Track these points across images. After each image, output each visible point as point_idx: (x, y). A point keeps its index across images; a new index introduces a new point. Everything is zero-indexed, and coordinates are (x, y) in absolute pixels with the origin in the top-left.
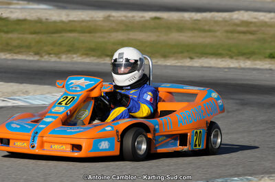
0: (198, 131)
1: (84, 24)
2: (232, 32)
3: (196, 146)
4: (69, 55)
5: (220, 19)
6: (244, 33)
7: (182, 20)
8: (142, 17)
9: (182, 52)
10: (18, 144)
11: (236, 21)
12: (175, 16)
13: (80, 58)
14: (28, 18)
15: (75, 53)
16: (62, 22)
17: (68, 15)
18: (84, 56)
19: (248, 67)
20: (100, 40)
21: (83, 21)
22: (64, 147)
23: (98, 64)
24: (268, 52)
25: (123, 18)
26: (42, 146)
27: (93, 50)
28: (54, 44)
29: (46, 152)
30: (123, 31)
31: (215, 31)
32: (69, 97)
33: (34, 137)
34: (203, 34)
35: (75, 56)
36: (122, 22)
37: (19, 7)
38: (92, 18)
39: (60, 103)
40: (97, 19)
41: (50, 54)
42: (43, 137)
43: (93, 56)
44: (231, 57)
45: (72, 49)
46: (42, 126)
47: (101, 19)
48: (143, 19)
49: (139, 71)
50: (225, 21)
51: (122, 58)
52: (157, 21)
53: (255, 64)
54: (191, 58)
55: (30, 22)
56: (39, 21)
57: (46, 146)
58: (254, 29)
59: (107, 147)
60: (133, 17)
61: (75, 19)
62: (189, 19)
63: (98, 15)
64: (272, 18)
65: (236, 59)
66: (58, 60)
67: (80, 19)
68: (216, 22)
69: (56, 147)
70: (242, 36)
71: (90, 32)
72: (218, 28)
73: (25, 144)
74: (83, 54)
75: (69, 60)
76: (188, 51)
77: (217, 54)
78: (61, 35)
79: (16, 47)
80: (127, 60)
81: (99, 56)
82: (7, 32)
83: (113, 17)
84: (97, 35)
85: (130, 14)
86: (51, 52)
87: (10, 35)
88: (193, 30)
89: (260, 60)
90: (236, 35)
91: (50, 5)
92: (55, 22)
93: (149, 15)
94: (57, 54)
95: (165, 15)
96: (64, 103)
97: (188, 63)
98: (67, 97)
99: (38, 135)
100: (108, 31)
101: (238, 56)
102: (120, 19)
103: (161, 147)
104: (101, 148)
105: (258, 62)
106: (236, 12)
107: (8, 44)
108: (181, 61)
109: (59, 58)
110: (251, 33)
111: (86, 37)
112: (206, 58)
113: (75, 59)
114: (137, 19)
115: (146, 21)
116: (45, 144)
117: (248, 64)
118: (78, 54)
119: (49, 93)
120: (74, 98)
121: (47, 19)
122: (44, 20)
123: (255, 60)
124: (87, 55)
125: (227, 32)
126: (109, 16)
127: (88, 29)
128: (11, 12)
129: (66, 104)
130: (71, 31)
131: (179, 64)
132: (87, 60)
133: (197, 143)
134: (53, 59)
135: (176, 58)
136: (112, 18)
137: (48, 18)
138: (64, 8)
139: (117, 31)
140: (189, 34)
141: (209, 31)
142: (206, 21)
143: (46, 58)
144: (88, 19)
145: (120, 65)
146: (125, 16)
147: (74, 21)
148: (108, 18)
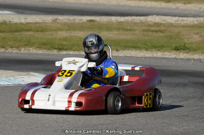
1: (38, 25)
2: (147, 31)
4: (27, 48)
5: (138, 21)
6: (156, 31)
7: (110, 22)
8: (81, 20)
11: (150, 23)
12: (104, 19)
13: (34, 50)
15: (31, 47)
16: (22, 24)
17: (26, 19)
18: (38, 49)
19: (159, 56)
20: (50, 37)
21: (37, 23)
23: (48, 55)
24: (174, 45)
25: (67, 21)
27: (44, 44)
28: (16, 40)
30: (66, 30)
31: (135, 30)
34: (126, 33)
35: (31, 49)
36: (65, 24)
38: (43, 20)
40: (48, 21)
41: (12, 47)
43: (45, 49)
44: (147, 50)
45: (29, 44)
47: (50, 21)
48: (81, 21)
50: (142, 23)
52: (92, 23)
53: (165, 55)
54: (117, 50)
56: (4, 23)
58: (163, 28)
60: (74, 20)
61: (31, 21)
62: (115, 21)
63: (48, 19)
64: (176, 21)
65: (151, 51)
66: (19, 52)
67: (35, 22)
68: (136, 24)
70: (154, 34)
71: (42, 31)
72: (136, 28)
74: (37, 47)
75: (26, 52)
76: (115, 45)
77: (136, 47)
81: (49, 49)
83: (59, 20)
84: (47, 33)
85: (72, 18)
86: (14, 46)
88: (119, 29)
89: (168, 51)
90: (150, 33)
91: (12, 11)
92: (16, 24)
93: (85, 18)
94: (18, 48)
95: (97, 18)
97: (115, 54)
100: (55, 30)
101: (152, 48)
102: (64, 21)
105: (166, 53)
106: (150, 16)
109: (20, 50)
110: (161, 31)
111: (39, 35)
112: (128, 50)
113: (31, 51)
114: (77, 21)
115: (84, 23)
117: (159, 54)
118: (33, 48)
119: (12, 76)
121: (10, 22)
122: (8, 22)
123: (164, 51)
124: (40, 48)
125: (143, 31)
126: (56, 19)
127: (41, 28)
130: (27, 30)
132: (40, 52)
134: (15, 51)
136: (58, 21)
137: (11, 20)
138: (23, 13)
139: (62, 30)
140: (116, 32)
141: (130, 30)
142: (128, 22)
143: (10, 50)
144: (40, 21)
146: (68, 20)
147: (30, 23)
148: (55, 21)
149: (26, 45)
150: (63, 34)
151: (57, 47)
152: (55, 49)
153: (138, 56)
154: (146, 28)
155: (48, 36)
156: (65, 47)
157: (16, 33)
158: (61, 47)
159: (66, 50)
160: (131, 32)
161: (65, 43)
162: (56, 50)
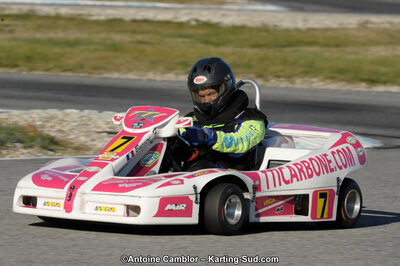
1: (329, 33)
4: (306, 79)
14: (249, 24)
15: (315, 77)
16: (298, 30)
17: (306, 21)
18: (328, 81)
20: (352, 57)
21: (327, 29)
23: (348, 93)
25: (387, 26)
30: (387, 44)
35: (314, 80)
36: (385, 31)
37: (236, 7)
38: (340, 24)
40: (349, 27)
41: (279, 77)
45: (311, 70)
47: (355, 26)
56: (264, 29)
61: (317, 26)
63: (351, 21)
66: (291, 86)
71: (337, 46)
75: (305, 86)
78: (295, 49)
81: (351, 81)
82: (217, 45)
83: (373, 23)
84: (349, 49)
85: (397, 20)
86: (281, 74)
87: (222, 49)
91: (281, 5)
92: (287, 30)
94: (289, 77)
100: (364, 44)
102: (382, 26)
109: (293, 83)
111: (331, 53)
118: (320, 78)
121: (275, 26)
122: (271, 27)
124: (333, 78)
126: (366, 22)
128: (224, 15)
132: (333, 86)
134: (284, 84)
136: (370, 26)
137: (278, 24)
138: (301, 10)
139: (377, 43)
144: (335, 26)
146: (390, 23)
147: (314, 29)
148: (363, 25)
149: (306, 73)
150: (380, 52)
151: (365, 77)
152: (363, 80)
155: (349, 55)
157: (287, 49)
158: (374, 77)
159: (385, 83)
161: (382, 69)
162: (364, 84)
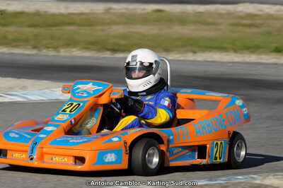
0: (219, 143)
2: (237, 25)
3: (216, 158)
5: (224, 12)
6: (249, 26)
7: (184, 13)
8: (144, 9)
9: (184, 46)
10: (16, 155)
11: (241, 14)
13: (79, 52)
19: (253, 61)
22: (66, 159)
24: (274, 45)
26: (41, 158)
27: (93, 43)
28: (52, 38)
29: (46, 164)
31: (221, 24)
32: (75, 104)
33: (33, 148)
34: (207, 27)
39: (64, 111)
42: (42, 148)
43: (93, 50)
44: (236, 51)
46: (42, 136)
48: (144, 12)
49: (154, 74)
50: (229, 14)
51: (135, 60)
52: (159, 13)
53: (260, 59)
54: (194, 52)
55: (28, 14)
57: (47, 158)
58: (259, 22)
59: (114, 160)
60: (134, 9)
62: (192, 12)
64: (278, 11)
65: (241, 53)
67: (80, 12)
68: (221, 15)
69: (57, 159)
70: (247, 30)
72: (221, 21)
73: (24, 156)
74: (82, 48)
76: (191, 45)
77: (221, 48)
79: (13, 40)
80: (142, 63)
88: (196, 23)
89: (265, 53)
90: (241, 28)
93: (151, 7)
95: (167, 8)
96: (68, 110)
97: (191, 57)
98: (72, 104)
99: (37, 146)
101: (242, 49)
103: (176, 159)
104: (106, 160)
105: (263, 56)
106: (241, 5)
107: (5, 38)
108: (184, 55)
110: (256, 26)
112: (210, 52)
113: (74, 53)
114: (139, 11)
115: (148, 13)
116: (46, 156)
117: (253, 58)
119: (47, 88)
120: (79, 105)
123: (261, 53)
125: (232, 25)
127: (88, 21)
129: (70, 111)
130: (69, 24)
131: (181, 58)
133: (217, 155)
135: (179, 53)
140: (193, 27)
141: (213, 24)
142: (209, 13)
143: (44, 52)
145: (134, 69)
153: (224, 61)
154: (235, 21)
156: (122, 48)
160: (214, 27)
